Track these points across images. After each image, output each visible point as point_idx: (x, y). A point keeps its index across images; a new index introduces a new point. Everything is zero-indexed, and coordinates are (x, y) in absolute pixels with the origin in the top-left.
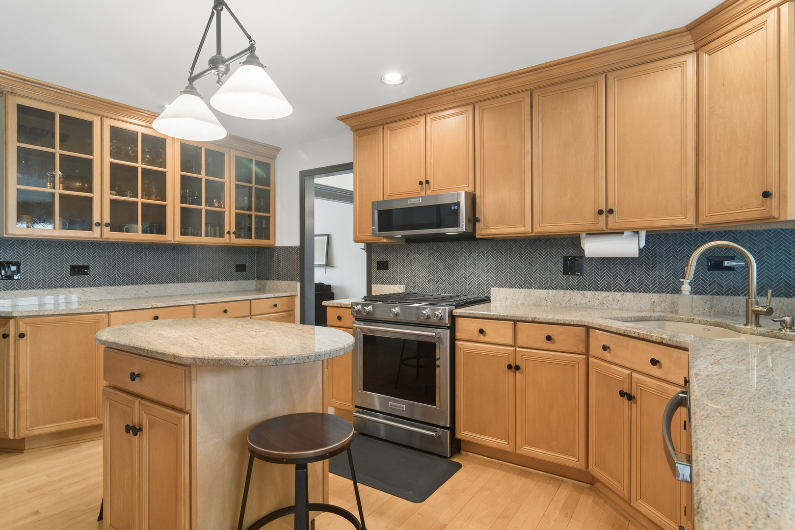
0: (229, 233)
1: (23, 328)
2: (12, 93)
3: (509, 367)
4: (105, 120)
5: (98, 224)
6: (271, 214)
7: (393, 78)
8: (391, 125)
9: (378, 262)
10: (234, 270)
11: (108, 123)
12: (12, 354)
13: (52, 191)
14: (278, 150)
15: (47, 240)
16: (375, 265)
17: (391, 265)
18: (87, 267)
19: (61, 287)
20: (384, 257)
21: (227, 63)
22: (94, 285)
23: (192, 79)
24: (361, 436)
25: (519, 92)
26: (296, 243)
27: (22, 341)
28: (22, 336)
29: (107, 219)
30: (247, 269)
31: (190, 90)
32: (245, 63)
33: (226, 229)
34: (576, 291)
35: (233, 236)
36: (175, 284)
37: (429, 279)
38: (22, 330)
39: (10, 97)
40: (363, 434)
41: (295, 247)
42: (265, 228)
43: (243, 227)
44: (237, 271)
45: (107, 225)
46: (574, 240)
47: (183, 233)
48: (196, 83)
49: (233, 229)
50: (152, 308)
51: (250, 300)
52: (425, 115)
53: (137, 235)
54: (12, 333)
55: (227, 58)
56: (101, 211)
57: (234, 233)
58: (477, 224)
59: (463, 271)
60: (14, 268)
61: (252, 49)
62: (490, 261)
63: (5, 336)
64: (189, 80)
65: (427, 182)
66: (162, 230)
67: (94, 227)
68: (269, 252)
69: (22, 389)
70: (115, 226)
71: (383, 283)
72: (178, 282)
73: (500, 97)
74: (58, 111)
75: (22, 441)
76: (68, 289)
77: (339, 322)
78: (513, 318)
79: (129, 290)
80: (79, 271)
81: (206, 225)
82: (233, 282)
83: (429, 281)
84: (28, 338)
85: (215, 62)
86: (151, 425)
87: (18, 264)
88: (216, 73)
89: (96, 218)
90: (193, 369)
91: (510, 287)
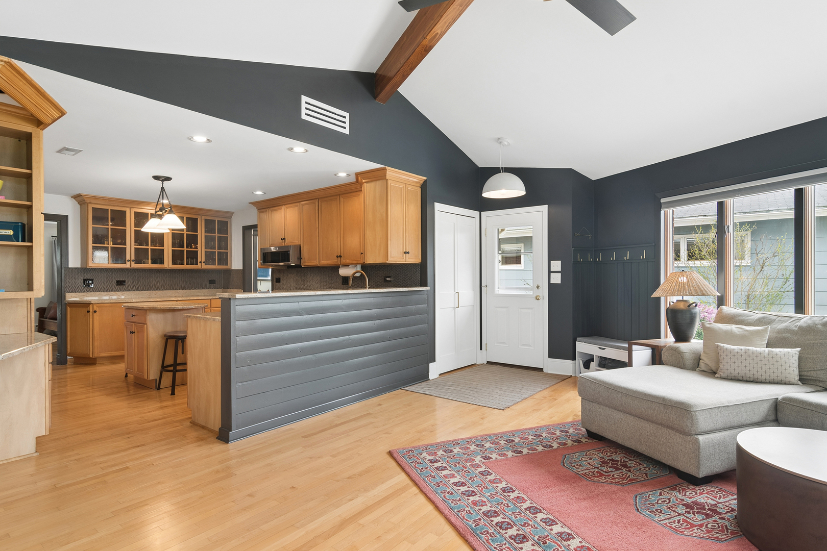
0: (201, 262)
1: (95, 308)
2: (90, 203)
4: (131, 209)
5: (129, 261)
6: (229, 251)
7: (259, 193)
8: (272, 209)
9: (276, 278)
10: (208, 283)
11: (133, 210)
12: (91, 320)
13: (108, 246)
14: (232, 213)
15: (107, 269)
16: (275, 280)
17: (281, 281)
18: (124, 281)
19: (112, 291)
20: (279, 276)
21: (165, 210)
22: (128, 291)
25: (314, 199)
26: (241, 267)
27: (95, 314)
28: (95, 312)
29: (133, 258)
30: (216, 283)
32: (168, 213)
33: (199, 260)
35: (203, 264)
36: (171, 291)
38: (95, 309)
39: (89, 205)
41: (241, 270)
42: (224, 258)
43: (209, 258)
44: (210, 283)
45: (133, 261)
46: (336, 268)
47: (174, 263)
49: (203, 260)
51: (211, 299)
52: (284, 205)
53: (149, 265)
54: (91, 310)
56: (130, 253)
57: (204, 262)
58: (302, 260)
60: (90, 282)
62: (318, 278)
63: (88, 312)
65: (284, 239)
66: (162, 262)
67: (127, 262)
68: (229, 272)
69: (96, 336)
70: (137, 261)
72: (173, 289)
74: (110, 208)
75: (95, 359)
76: (115, 292)
79: (146, 293)
80: (120, 283)
81: (187, 258)
82: (207, 290)
84: (98, 312)
85: (161, 209)
86: (138, 332)
87: (92, 280)
88: (162, 213)
89: (128, 258)
90: (148, 311)
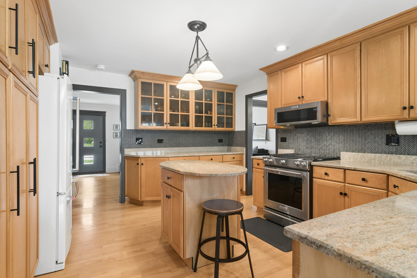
0: (214, 125)
1: (143, 162)
2: (140, 78)
3: (341, 194)
4: (168, 83)
5: (166, 124)
6: (233, 116)
7: (281, 48)
8: (285, 70)
9: (281, 138)
10: (217, 141)
11: (169, 84)
12: (140, 170)
13: (151, 112)
14: (236, 86)
15: (150, 130)
16: (280, 140)
17: (287, 140)
18: (163, 140)
19: (155, 147)
20: (284, 136)
21: (200, 60)
22: (165, 147)
23: (190, 68)
24: (267, 221)
25: (353, 44)
26: (244, 129)
27: (142, 166)
28: (142, 164)
29: (169, 122)
30: (223, 141)
31: (189, 72)
32: (205, 60)
33: (213, 124)
34: (394, 155)
35: (216, 127)
36: (194, 147)
37: (307, 147)
38: (142, 162)
39: (139, 79)
40: (268, 220)
41: (243, 131)
42: (230, 123)
43: (220, 123)
44: (219, 142)
45: (169, 124)
47: (196, 126)
48: (191, 69)
49: (216, 124)
50: (183, 156)
51: (223, 155)
52: (302, 63)
53: (179, 127)
54: (140, 163)
55: (200, 58)
56: (167, 119)
57: (216, 125)
58: (329, 118)
59: (325, 143)
60: (141, 140)
61: (207, 54)
62: (341, 137)
63: (138, 164)
64: (189, 68)
65: (303, 97)
66: (188, 125)
67: (164, 124)
68: (232, 133)
69: (142, 184)
70: (172, 124)
71: (283, 149)
72: (195, 146)
73: (342, 48)
74: (153, 82)
75: (143, 202)
76: (157, 148)
77: (258, 166)
78: (343, 168)
79: (177, 149)
80: (160, 141)
81: (205, 122)
82: (217, 147)
83: (307, 148)
84: (144, 165)
85: (196, 61)
86: (173, 196)
87: (142, 139)
88: (196, 65)
89: (165, 121)
90: (184, 176)
91: (353, 152)
